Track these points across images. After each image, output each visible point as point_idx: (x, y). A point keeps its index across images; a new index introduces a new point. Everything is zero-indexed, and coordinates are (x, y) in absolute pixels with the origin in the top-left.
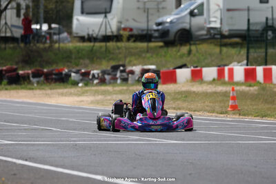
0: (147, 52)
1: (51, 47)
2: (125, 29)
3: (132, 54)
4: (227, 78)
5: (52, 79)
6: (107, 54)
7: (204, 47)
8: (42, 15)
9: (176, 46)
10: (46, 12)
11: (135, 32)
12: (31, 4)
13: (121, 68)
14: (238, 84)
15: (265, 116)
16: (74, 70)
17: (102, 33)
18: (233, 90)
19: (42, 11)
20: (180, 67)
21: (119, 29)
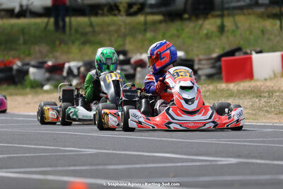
13: (121, 57)
16: (33, 63)
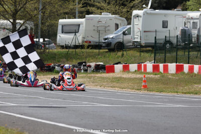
0: (99, 55)
1: (44, 51)
2: (86, 42)
3: (90, 56)
4: (143, 70)
5: (45, 70)
6: (76, 56)
7: (131, 52)
8: (39, 33)
9: (115, 51)
10: (42, 32)
11: (92, 44)
12: (33, 27)
13: (84, 64)
14: (149, 73)
15: (162, 92)
16: (57, 65)
17: (73, 44)
18: (144, 77)
19: (39, 31)
20: (117, 64)
21: (83, 42)
